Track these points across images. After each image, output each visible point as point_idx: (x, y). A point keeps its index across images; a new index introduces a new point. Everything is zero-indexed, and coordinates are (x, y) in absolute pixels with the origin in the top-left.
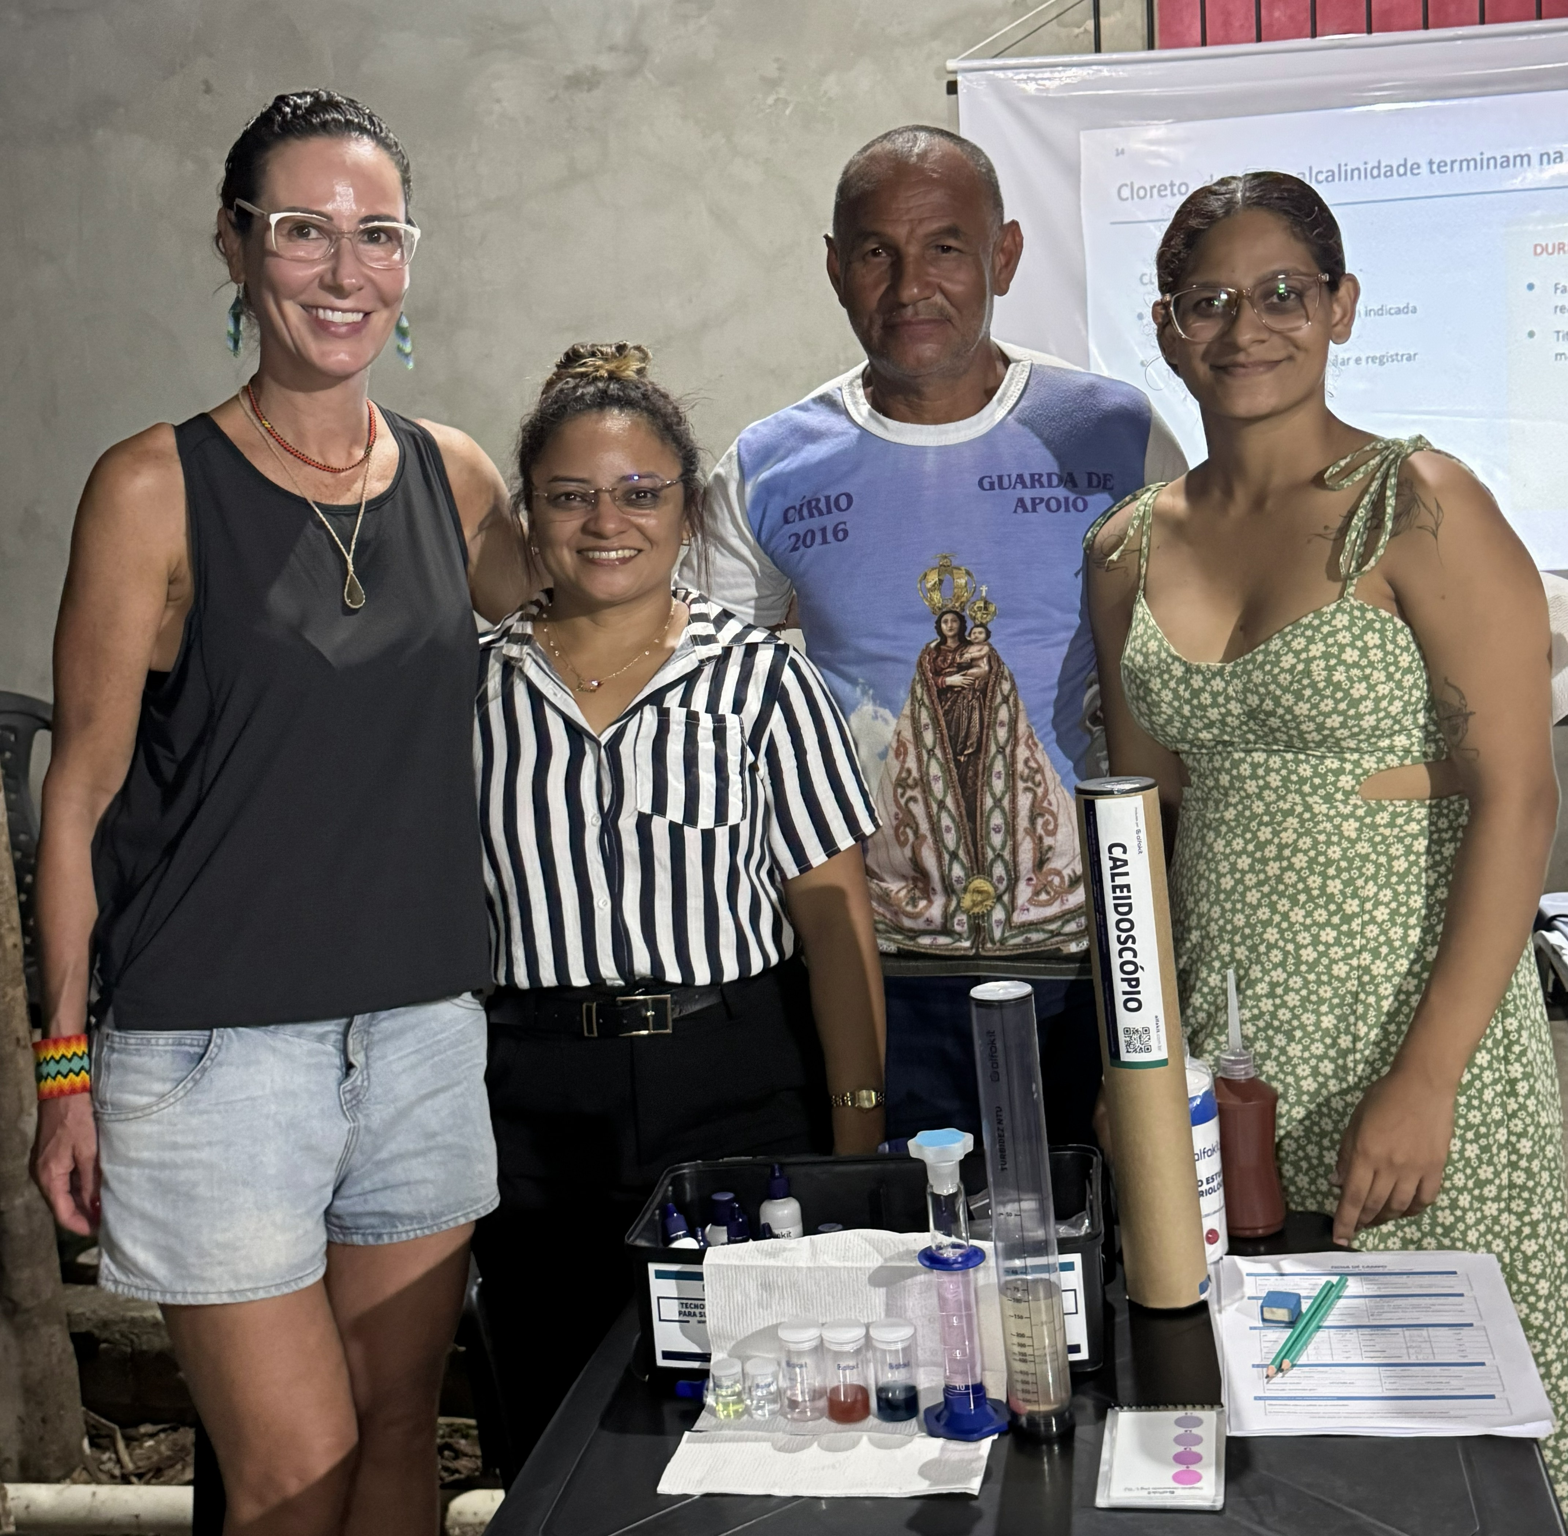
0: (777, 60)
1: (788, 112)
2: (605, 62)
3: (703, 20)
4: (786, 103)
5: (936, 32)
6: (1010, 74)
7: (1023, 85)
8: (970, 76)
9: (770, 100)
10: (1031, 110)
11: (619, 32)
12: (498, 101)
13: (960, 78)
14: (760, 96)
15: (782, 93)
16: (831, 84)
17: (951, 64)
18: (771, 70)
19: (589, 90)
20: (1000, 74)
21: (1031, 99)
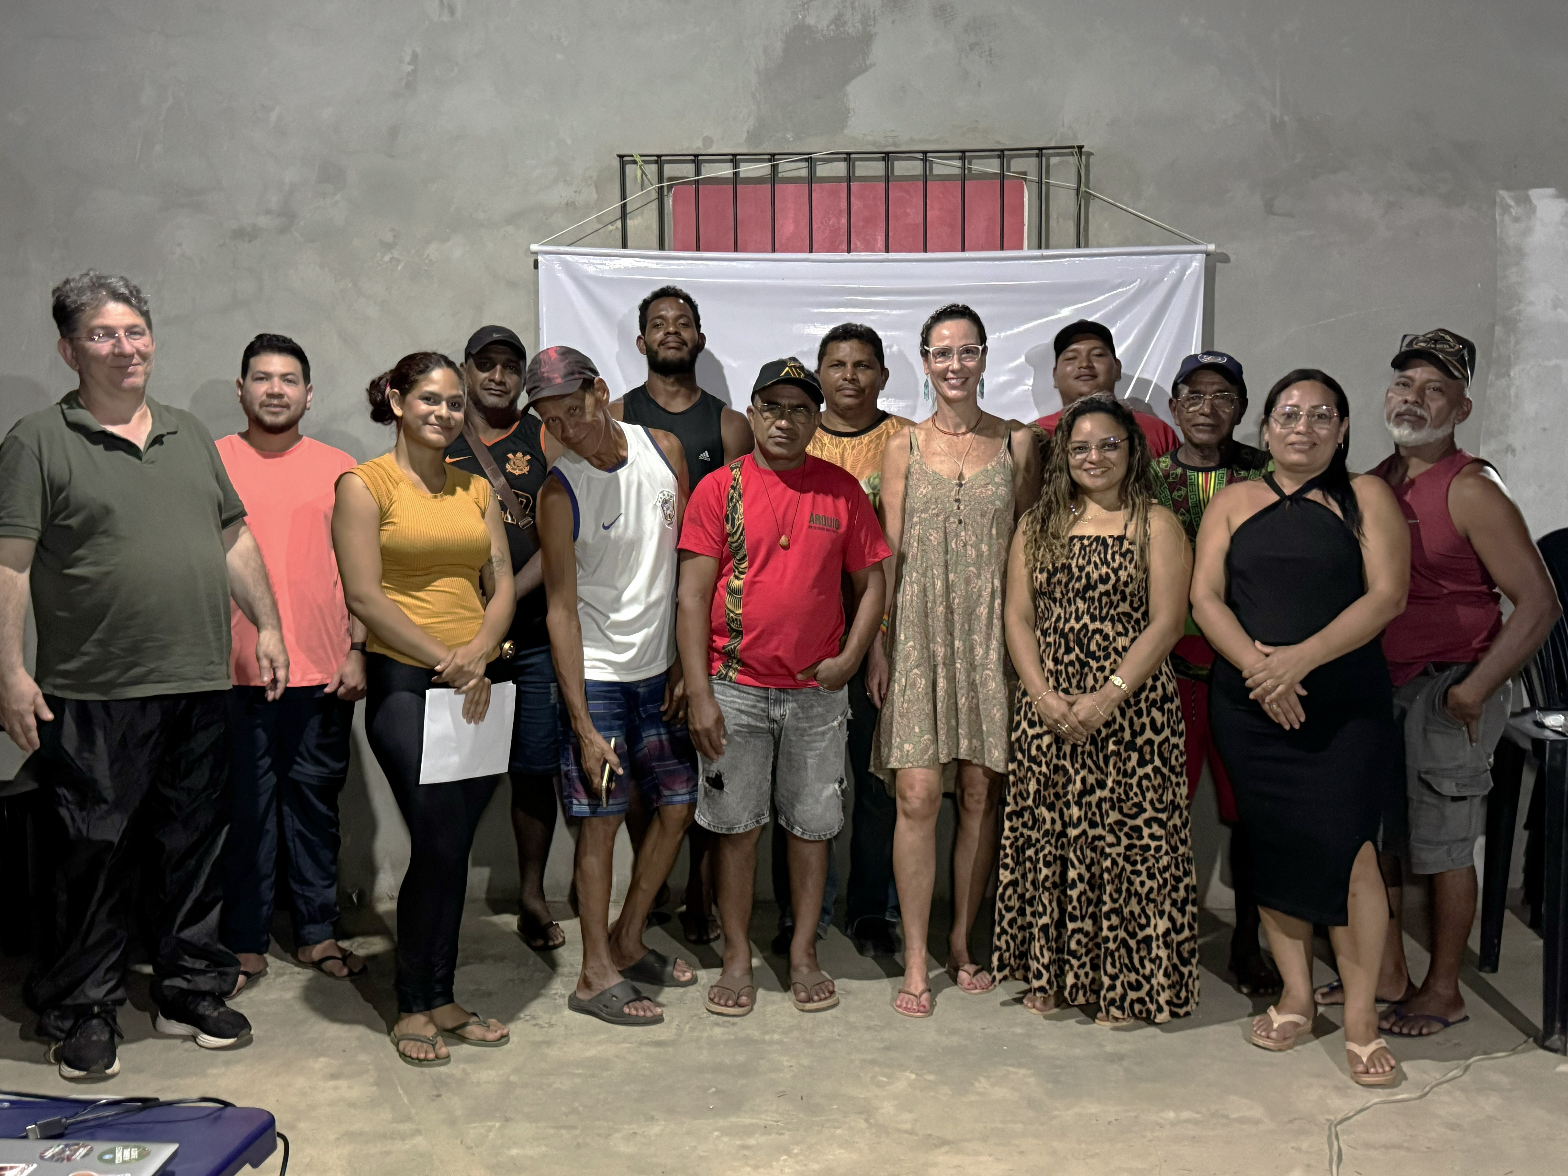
0: (392, 230)
1: (399, 268)
2: (263, 221)
3: (338, 197)
4: (398, 261)
5: (512, 219)
6: (576, 258)
7: (585, 267)
8: (547, 257)
9: (387, 258)
10: (591, 285)
11: (274, 200)
12: (180, 245)
13: (540, 258)
14: (379, 254)
15: (396, 253)
16: (433, 250)
17: (534, 247)
18: (389, 238)
19: (250, 241)
20: (568, 257)
21: (592, 278)
